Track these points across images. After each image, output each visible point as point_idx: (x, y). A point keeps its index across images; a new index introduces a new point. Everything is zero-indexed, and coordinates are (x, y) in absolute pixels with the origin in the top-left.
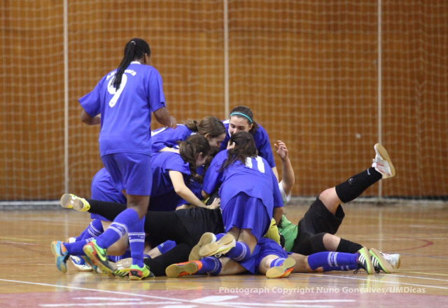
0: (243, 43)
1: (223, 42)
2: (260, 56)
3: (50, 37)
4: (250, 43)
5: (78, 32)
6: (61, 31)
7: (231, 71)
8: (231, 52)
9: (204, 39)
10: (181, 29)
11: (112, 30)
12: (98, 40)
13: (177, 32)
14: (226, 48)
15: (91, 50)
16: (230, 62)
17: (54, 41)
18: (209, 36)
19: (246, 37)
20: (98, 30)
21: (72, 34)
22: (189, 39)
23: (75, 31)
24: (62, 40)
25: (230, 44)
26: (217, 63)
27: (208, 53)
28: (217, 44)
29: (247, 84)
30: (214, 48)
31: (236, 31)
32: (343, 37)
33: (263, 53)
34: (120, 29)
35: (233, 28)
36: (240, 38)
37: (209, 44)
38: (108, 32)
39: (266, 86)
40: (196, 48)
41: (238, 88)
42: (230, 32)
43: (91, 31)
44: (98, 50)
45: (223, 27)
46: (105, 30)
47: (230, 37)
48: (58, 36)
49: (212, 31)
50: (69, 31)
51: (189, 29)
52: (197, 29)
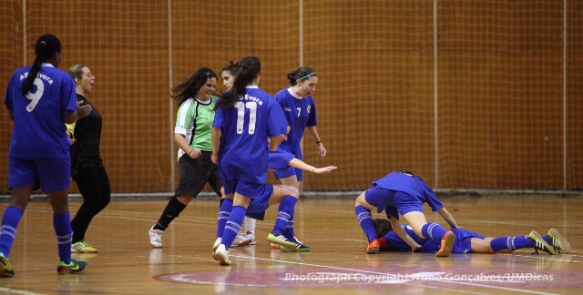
0: (450, 60)
1: (433, 59)
2: (464, 71)
3: (289, 54)
4: (455, 60)
5: (312, 51)
6: (298, 50)
7: (439, 83)
8: (439, 68)
9: (417, 56)
10: (397, 48)
11: (340, 49)
12: (328, 57)
13: (394, 51)
14: (436, 64)
15: (322, 66)
16: (439, 76)
17: (292, 58)
18: (421, 54)
19: (452, 55)
20: (328, 49)
21: (306, 52)
22: (404, 56)
23: (309, 50)
24: (298, 57)
25: (439, 61)
26: (428, 76)
27: (420, 69)
28: (428, 61)
29: (453, 95)
30: (425, 64)
31: (444, 50)
32: (534, 55)
33: (466, 68)
34: (346, 48)
35: (442, 48)
36: (447, 56)
37: (421, 61)
38: (337, 51)
39: (469, 96)
40: (410, 65)
41: (445, 98)
42: (439, 51)
43: (322, 50)
44: (328, 65)
45: (433, 47)
46: (334, 49)
47: (438, 55)
48: (294, 53)
49: (424, 50)
50: (304, 50)
51: (405, 48)
52: (411, 48)
